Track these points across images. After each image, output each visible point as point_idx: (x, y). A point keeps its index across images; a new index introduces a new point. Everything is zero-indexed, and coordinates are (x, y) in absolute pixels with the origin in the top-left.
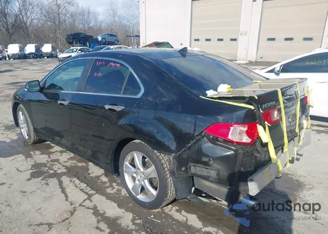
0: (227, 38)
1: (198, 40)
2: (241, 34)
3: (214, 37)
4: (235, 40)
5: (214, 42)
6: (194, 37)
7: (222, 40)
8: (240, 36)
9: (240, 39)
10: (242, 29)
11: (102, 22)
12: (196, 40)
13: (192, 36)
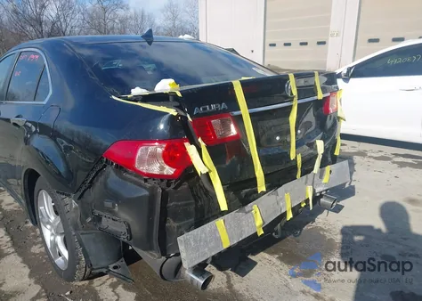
0: (312, 40)
1: (274, 45)
2: (332, 35)
3: (295, 41)
4: (324, 43)
5: (295, 48)
6: (269, 41)
7: (306, 44)
8: (330, 38)
9: (331, 41)
10: (333, 27)
11: (159, 27)
12: (271, 45)
13: (267, 40)
